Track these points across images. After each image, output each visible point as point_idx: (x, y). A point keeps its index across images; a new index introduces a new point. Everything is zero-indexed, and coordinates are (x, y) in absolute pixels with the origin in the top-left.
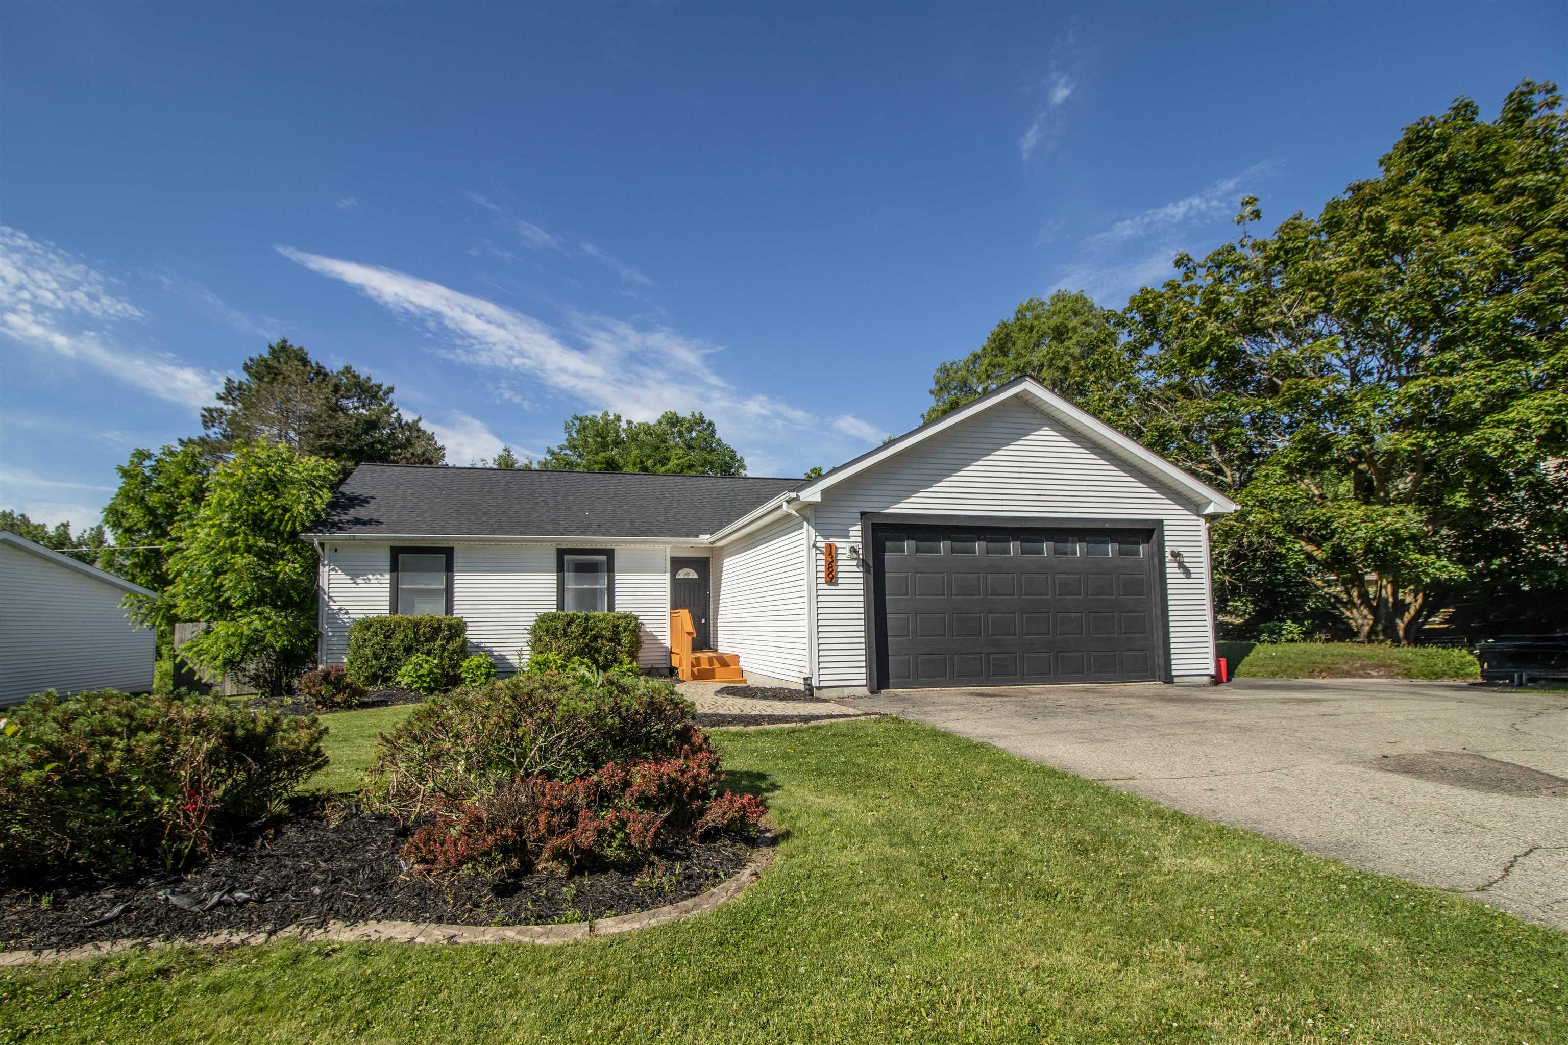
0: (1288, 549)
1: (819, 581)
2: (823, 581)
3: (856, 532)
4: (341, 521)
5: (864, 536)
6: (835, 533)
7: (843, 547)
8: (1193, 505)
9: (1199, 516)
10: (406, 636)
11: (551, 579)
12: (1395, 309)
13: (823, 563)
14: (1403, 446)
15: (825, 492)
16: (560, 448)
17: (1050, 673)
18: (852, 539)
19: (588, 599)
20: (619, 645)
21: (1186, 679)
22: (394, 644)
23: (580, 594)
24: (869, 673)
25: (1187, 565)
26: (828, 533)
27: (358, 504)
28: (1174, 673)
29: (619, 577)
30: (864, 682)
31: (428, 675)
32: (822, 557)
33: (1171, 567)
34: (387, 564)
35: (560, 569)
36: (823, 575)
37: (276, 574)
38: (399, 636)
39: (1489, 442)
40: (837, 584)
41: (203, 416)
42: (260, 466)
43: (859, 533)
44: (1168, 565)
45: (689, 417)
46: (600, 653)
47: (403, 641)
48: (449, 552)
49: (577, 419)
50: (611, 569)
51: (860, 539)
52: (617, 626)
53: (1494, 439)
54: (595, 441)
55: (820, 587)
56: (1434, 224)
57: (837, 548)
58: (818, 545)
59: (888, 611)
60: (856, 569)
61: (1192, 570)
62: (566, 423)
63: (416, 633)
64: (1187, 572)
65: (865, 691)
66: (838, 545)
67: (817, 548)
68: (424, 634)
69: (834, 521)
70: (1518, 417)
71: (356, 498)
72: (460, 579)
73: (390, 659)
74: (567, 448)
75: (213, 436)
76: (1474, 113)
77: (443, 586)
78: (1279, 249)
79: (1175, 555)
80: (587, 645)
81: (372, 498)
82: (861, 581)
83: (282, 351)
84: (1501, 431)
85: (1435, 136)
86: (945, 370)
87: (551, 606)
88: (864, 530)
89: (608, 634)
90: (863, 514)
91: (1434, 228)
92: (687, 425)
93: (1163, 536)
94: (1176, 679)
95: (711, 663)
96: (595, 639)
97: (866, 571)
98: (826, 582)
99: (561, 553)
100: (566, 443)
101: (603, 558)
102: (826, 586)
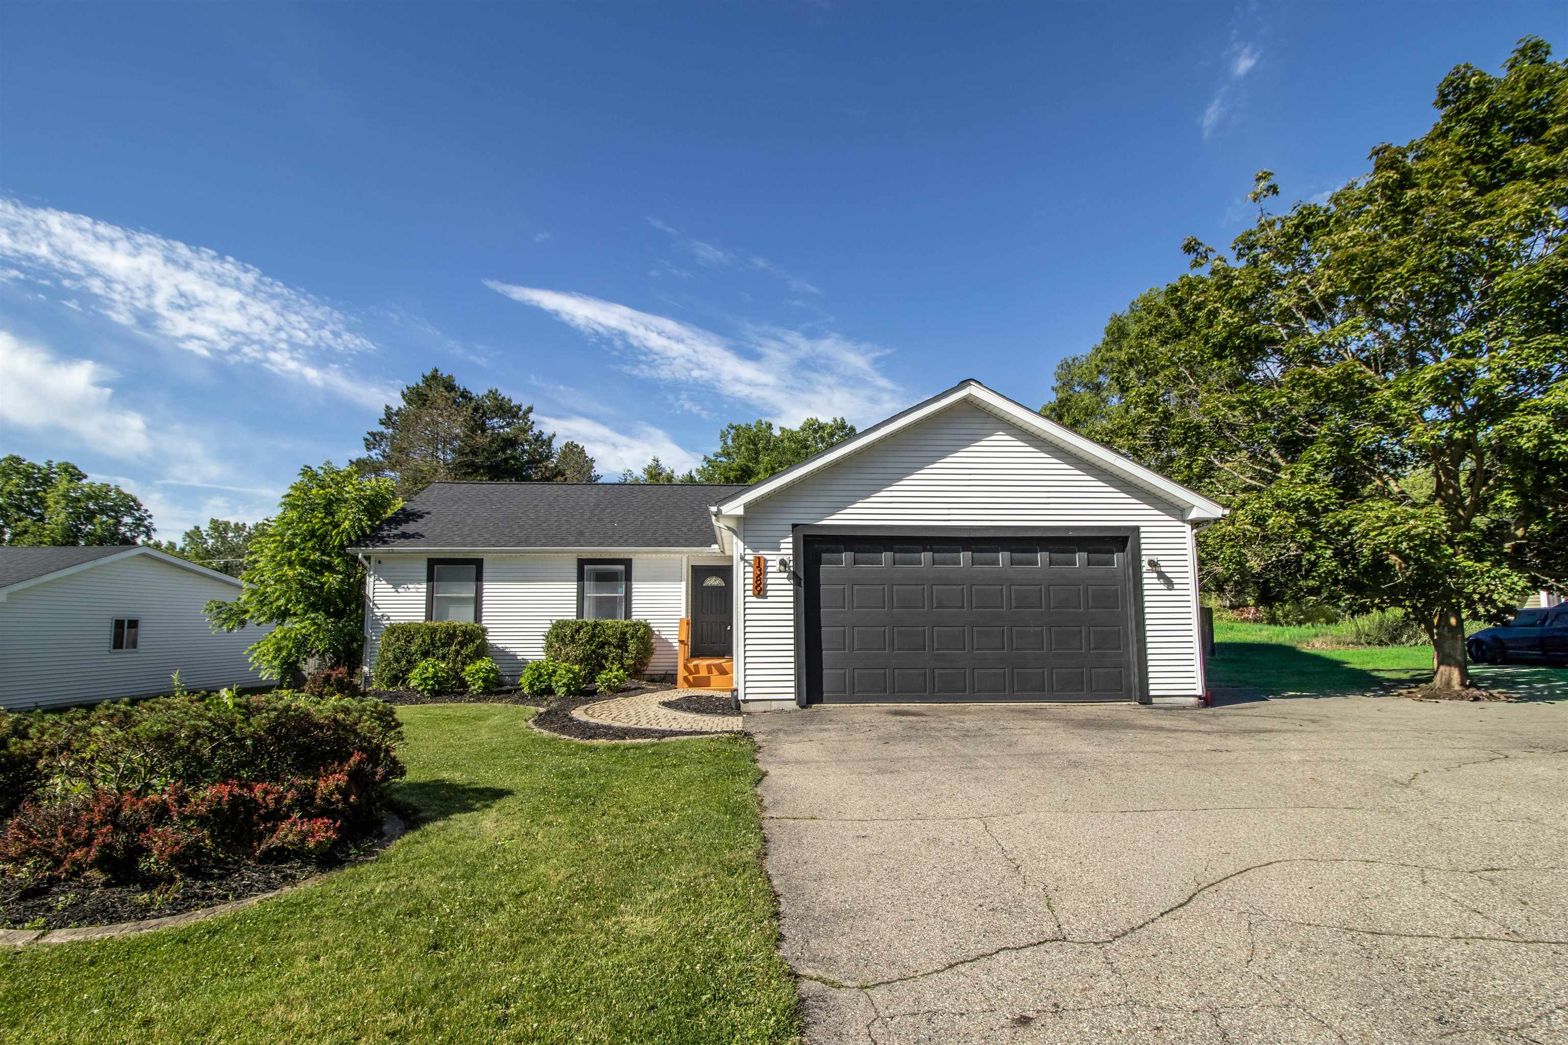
0: (1318, 557)
1: (747, 593)
2: (751, 593)
3: (787, 546)
4: (388, 536)
5: (795, 548)
6: (765, 545)
7: (773, 560)
8: (1177, 511)
9: (1184, 521)
10: (424, 641)
11: (571, 588)
12: (1400, 285)
13: (751, 575)
14: (1425, 439)
15: (747, 507)
16: (715, 455)
17: (1004, 690)
18: (783, 552)
19: (606, 607)
20: (627, 651)
21: (1167, 700)
22: (413, 648)
23: (599, 601)
24: (798, 687)
25: (1169, 575)
26: (755, 545)
27: (413, 520)
28: (1152, 693)
29: (636, 586)
30: (793, 696)
31: (433, 678)
32: (750, 569)
33: (1149, 579)
34: (424, 575)
35: (581, 578)
36: (751, 587)
37: (323, 584)
38: (418, 641)
39: (1520, 431)
40: (766, 597)
41: (366, 439)
42: (323, 488)
43: (791, 546)
44: (1145, 575)
45: (830, 423)
46: (607, 659)
47: (420, 646)
48: (478, 564)
49: (733, 428)
50: (628, 578)
51: (791, 552)
52: (624, 634)
53: (1526, 428)
54: (747, 449)
55: (747, 599)
56: (1464, 184)
57: (766, 561)
58: (747, 557)
59: (823, 624)
60: (786, 581)
61: (1175, 581)
62: (722, 432)
63: (432, 639)
64: (1169, 583)
65: (793, 705)
66: (768, 557)
67: (745, 561)
68: (440, 639)
69: (762, 533)
70: (1554, 403)
71: (414, 514)
72: (489, 588)
73: (409, 662)
74: (721, 455)
75: (374, 457)
76: (1547, 53)
77: (473, 595)
78: (1297, 226)
79: (1153, 564)
80: (594, 652)
81: (428, 513)
82: (791, 593)
83: (433, 379)
84: (1533, 420)
85: (1472, 85)
86: (1066, 366)
87: (570, 614)
88: (795, 543)
89: (614, 641)
90: (794, 526)
91: (1465, 190)
92: (828, 430)
93: (1139, 544)
94: (1154, 700)
95: (710, 672)
96: (602, 645)
97: (797, 584)
98: (754, 595)
99: (582, 563)
100: (720, 450)
101: (622, 568)
102: (754, 599)
